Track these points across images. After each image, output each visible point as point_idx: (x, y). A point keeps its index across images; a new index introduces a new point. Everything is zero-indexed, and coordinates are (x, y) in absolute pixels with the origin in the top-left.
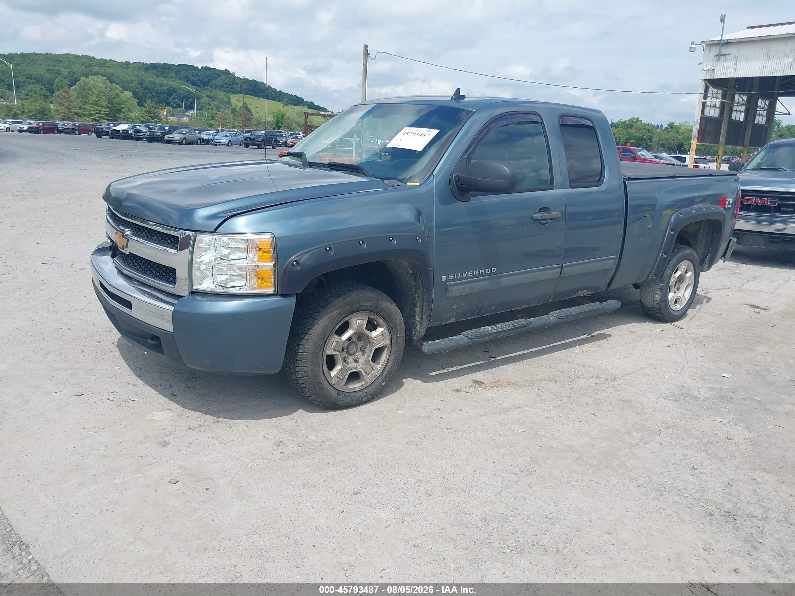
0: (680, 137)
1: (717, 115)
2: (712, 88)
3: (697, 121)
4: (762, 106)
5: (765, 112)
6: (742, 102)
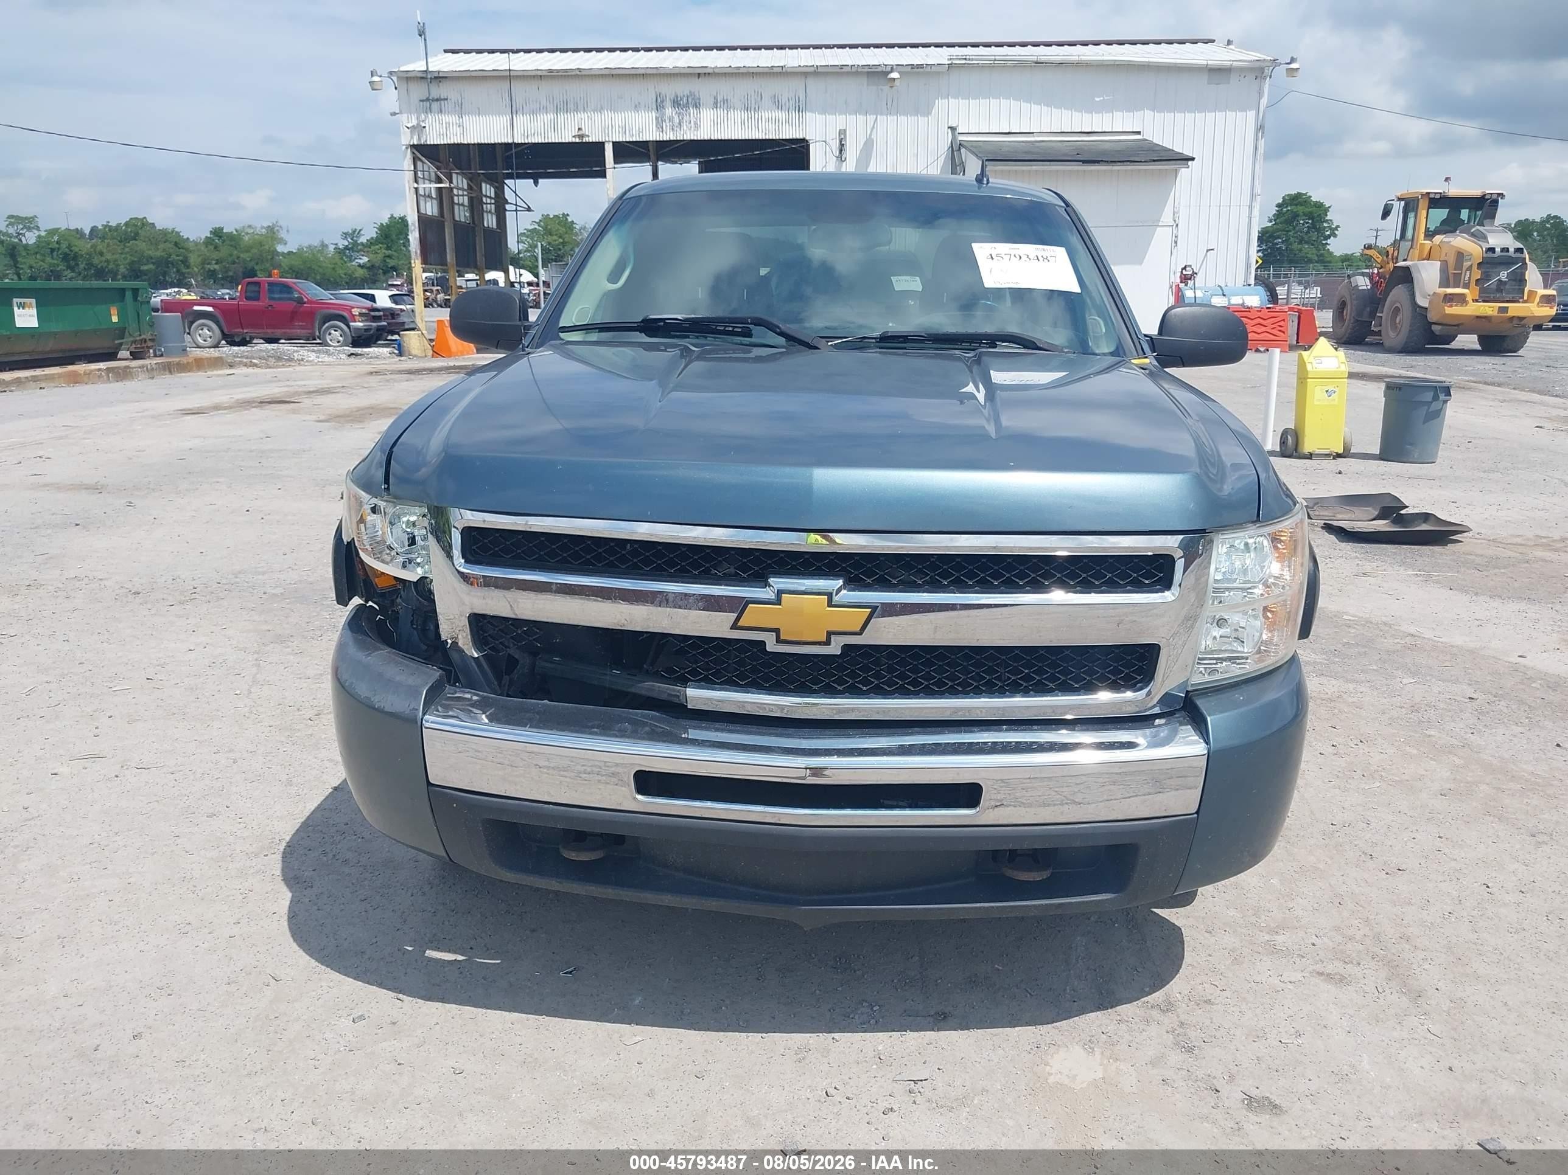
0: (246, 256)
1: (436, 212)
2: (423, 162)
3: (413, 224)
4: (488, 194)
5: (493, 206)
6: (463, 189)
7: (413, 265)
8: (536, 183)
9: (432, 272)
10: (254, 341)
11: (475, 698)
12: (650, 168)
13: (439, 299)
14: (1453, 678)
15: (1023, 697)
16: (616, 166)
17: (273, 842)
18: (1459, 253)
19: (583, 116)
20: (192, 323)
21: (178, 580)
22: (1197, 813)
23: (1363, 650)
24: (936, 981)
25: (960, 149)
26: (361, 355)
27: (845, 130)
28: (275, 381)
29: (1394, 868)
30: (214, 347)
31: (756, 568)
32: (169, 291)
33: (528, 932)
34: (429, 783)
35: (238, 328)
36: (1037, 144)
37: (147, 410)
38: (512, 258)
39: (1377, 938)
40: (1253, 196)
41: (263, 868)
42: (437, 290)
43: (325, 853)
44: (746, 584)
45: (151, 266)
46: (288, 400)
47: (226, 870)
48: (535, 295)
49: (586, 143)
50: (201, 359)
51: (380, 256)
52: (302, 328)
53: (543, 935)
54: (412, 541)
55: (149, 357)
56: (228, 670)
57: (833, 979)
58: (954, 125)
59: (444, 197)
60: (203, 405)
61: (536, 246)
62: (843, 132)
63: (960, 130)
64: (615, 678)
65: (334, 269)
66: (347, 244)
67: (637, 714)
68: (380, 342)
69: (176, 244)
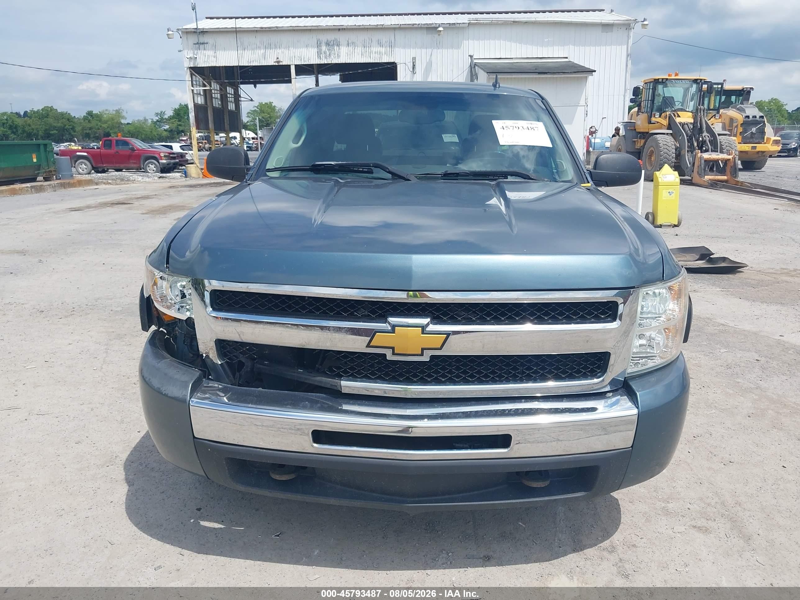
0: (105, 126)
1: (203, 102)
2: (195, 76)
3: (191, 109)
4: (230, 93)
5: (233, 99)
6: (217, 90)
7: (192, 130)
8: (255, 87)
9: (202, 133)
10: (110, 171)
11: (220, 386)
12: (315, 78)
13: (206, 147)
14: (747, 349)
15: (533, 383)
16: (297, 77)
17: (112, 458)
18: (731, 118)
19: (279, 51)
20: (76, 161)
21: (65, 304)
22: (632, 447)
23: (698, 334)
24: (483, 536)
25: (475, 67)
26: (165, 177)
27: (415, 58)
28: (120, 192)
29: (728, 461)
30: (88, 174)
31: (380, 312)
32: (65, 144)
33: (254, 511)
34: (194, 437)
35: (100, 164)
36: (515, 64)
37: (51, 209)
38: (244, 125)
39: (723, 504)
40: (625, 90)
41: (106, 474)
42: (205, 142)
43: (141, 464)
44: (375, 321)
45: (55, 132)
46: (126, 202)
47: (85, 476)
48: (256, 144)
49: (281, 65)
50: (81, 181)
51: (175, 125)
52: (134, 163)
53: (262, 513)
54: (183, 296)
55: (53, 180)
56: (90, 355)
57: (425, 537)
58: (472, 55)
59: (207, 94)
60: (81, 205)
61: (256, 119)
62: (414, 59)
63: (475, 57)
64: (300, 374)
65: (151, 132)
66: (158, 119)
67: (312, 396)
68: (175, 170)
69: (68, 120)
